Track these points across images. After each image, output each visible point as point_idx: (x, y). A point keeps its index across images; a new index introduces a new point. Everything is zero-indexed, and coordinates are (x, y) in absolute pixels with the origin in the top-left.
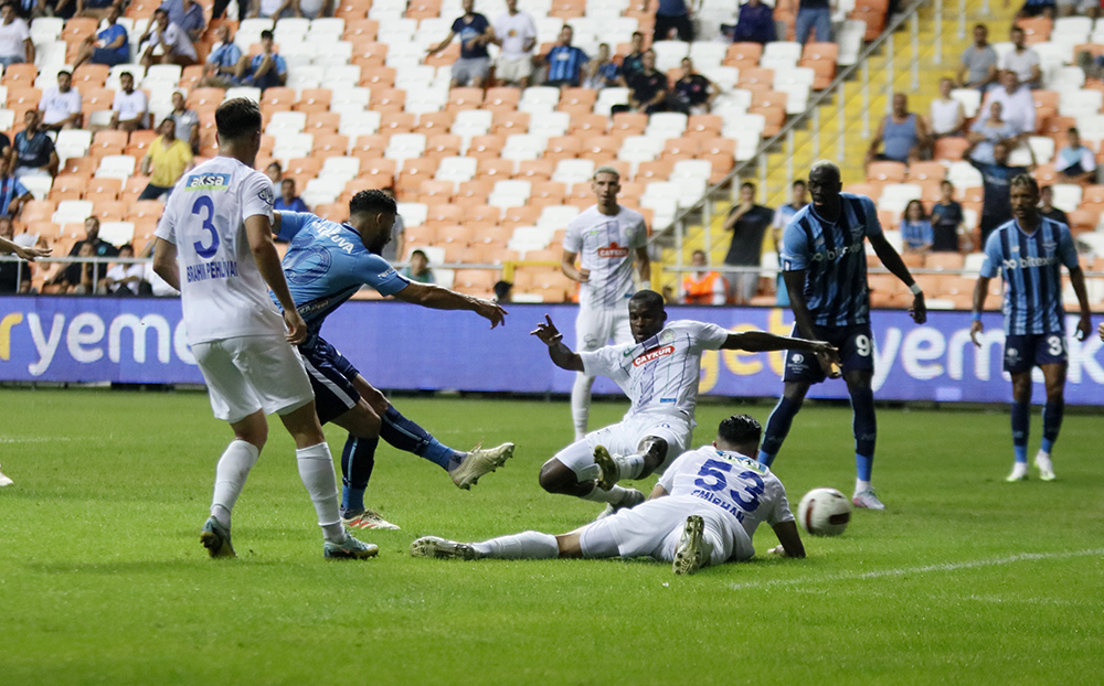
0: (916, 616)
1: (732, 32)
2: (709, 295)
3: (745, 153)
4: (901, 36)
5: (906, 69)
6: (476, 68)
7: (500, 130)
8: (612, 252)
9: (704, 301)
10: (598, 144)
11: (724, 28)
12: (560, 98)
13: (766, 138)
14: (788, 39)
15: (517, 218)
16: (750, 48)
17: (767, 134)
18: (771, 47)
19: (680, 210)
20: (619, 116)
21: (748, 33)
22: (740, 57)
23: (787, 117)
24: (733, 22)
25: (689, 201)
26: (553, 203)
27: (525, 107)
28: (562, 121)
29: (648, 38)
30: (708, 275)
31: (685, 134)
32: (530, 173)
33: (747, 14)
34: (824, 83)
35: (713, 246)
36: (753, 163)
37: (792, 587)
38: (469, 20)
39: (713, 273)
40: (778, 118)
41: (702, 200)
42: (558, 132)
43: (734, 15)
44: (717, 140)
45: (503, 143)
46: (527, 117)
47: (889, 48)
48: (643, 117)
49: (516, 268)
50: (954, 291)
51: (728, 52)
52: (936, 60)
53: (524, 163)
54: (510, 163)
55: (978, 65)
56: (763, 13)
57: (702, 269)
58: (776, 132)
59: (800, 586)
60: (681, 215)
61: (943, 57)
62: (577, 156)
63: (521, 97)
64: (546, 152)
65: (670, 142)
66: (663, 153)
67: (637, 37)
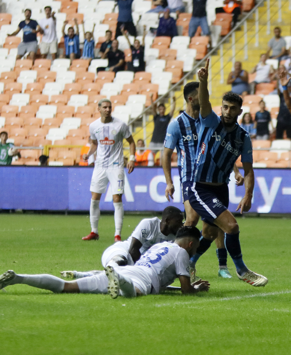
0: (247, 319)
1: (156, 31)
2: (146, 161)
3: (163, 91)
4: (239, 33)
5: (242, 49)
6: (31, 47)
7: (41, 80)
8: (105, 142)
9: (144, 164)
10: (90, 87)
11: (152, 29)
12: (71, 64)
13: (173, 84)
14: (183, 35)
15: (50, 124)
16: (165, 39)
17: (173, 82)
18: (175, 39)
19: (131, 119)
20: (101, 73)
21: (164, 32)
22: (160, 44)
23: (183, 74)
24: (156, 26)
25: (135, 115)
26: (68, 116)
27: (53, 69)
28: (72, 75)
29: (114, 34)
30: (145, 151)
31: (133, 82)
32: (56, 102)
33: (163, 23)
34: (201, 56)
35: (147, 138)
36: (167, 96)
37: (186, 306)
38: (27, 22)
39: (148, 150)
40: (180, 74)
41: (142, 114)
42: (70, 81)
43: (156, 23)
44: (149, 85)
45: (43, 87)
46: (55, 74)
47: (233, 39)
48: (113, 74)
49: (49, 149)
50: (266, 159)
51: (153, 41)
52: (256, 45)
53: (53, 97)
54: (47, 97)
55: (277, 47)
56: (170, 22)
57: (142, 148)
58: (178, 81)
59: (190, 305)
60: (131, 122)
61: (259, 43)
62: (80, 93)
63: (51, 64)
64: (64, 91)
65: (125, 86)
66: (122, 92)
67: (108, 33)
